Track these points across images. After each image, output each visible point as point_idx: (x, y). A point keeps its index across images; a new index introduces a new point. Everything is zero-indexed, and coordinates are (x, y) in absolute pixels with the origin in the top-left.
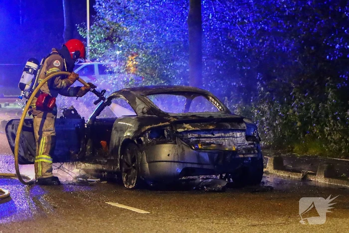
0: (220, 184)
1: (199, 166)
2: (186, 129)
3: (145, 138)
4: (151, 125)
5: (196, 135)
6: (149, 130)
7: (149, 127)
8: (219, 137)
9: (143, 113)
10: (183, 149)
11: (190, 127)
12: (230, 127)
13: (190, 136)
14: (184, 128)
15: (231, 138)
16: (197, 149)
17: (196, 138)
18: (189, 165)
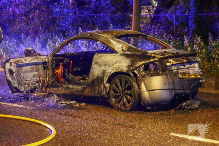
0: (196, 104)
1: (183, 92)
2: (172, 63)
3: (139, 71)
4: (144, 61)
5: (176, 68)
6: (143, 65)
7: (143, 62)
8: (187, 68)
9: (123, 50)
10: (173, 79)
11: (173, 61)
12: (193, 60)
13: (173, 68)
14: (170, 62)
15: (193, 68)
16: (180, 78)
17: (177, 69)
18: (178, 91)
